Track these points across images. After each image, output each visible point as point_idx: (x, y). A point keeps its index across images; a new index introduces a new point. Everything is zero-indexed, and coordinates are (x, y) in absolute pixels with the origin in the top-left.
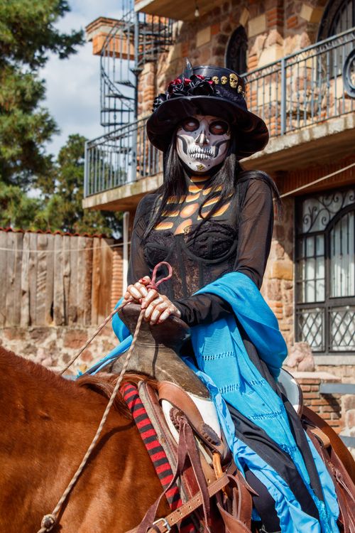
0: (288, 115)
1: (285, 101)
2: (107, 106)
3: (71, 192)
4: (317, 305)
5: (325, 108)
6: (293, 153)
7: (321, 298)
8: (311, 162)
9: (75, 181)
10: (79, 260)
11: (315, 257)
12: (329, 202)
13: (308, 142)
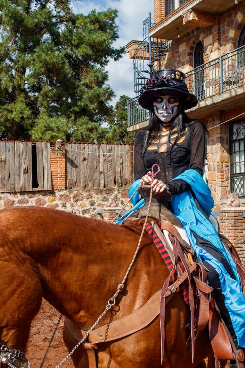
0: (224, 83)
1: (223, 76)
2: (137, 83)
3: (122, 123)
4: (241, 174)
5: (242, 79)
6: (227, 102)
7: (243, 171)
8: (236, 106)
9: (124, 118)
10: (127, 156)
11: (239, 151)
13: (234, 96)
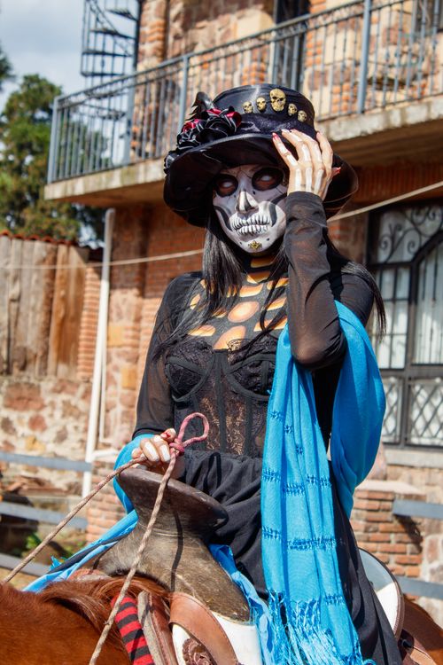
0: (369, 82)
1: (367, 61)
2: (92, 46)
3: (22, 161)
4: (391, 373)
5: (425, 76)
6: (374, 141)
7: (399, 362)
8: (398, 158)
9: (29, 145)
10: (35, 277)
12: (420, 219)
13: (397, 129)
